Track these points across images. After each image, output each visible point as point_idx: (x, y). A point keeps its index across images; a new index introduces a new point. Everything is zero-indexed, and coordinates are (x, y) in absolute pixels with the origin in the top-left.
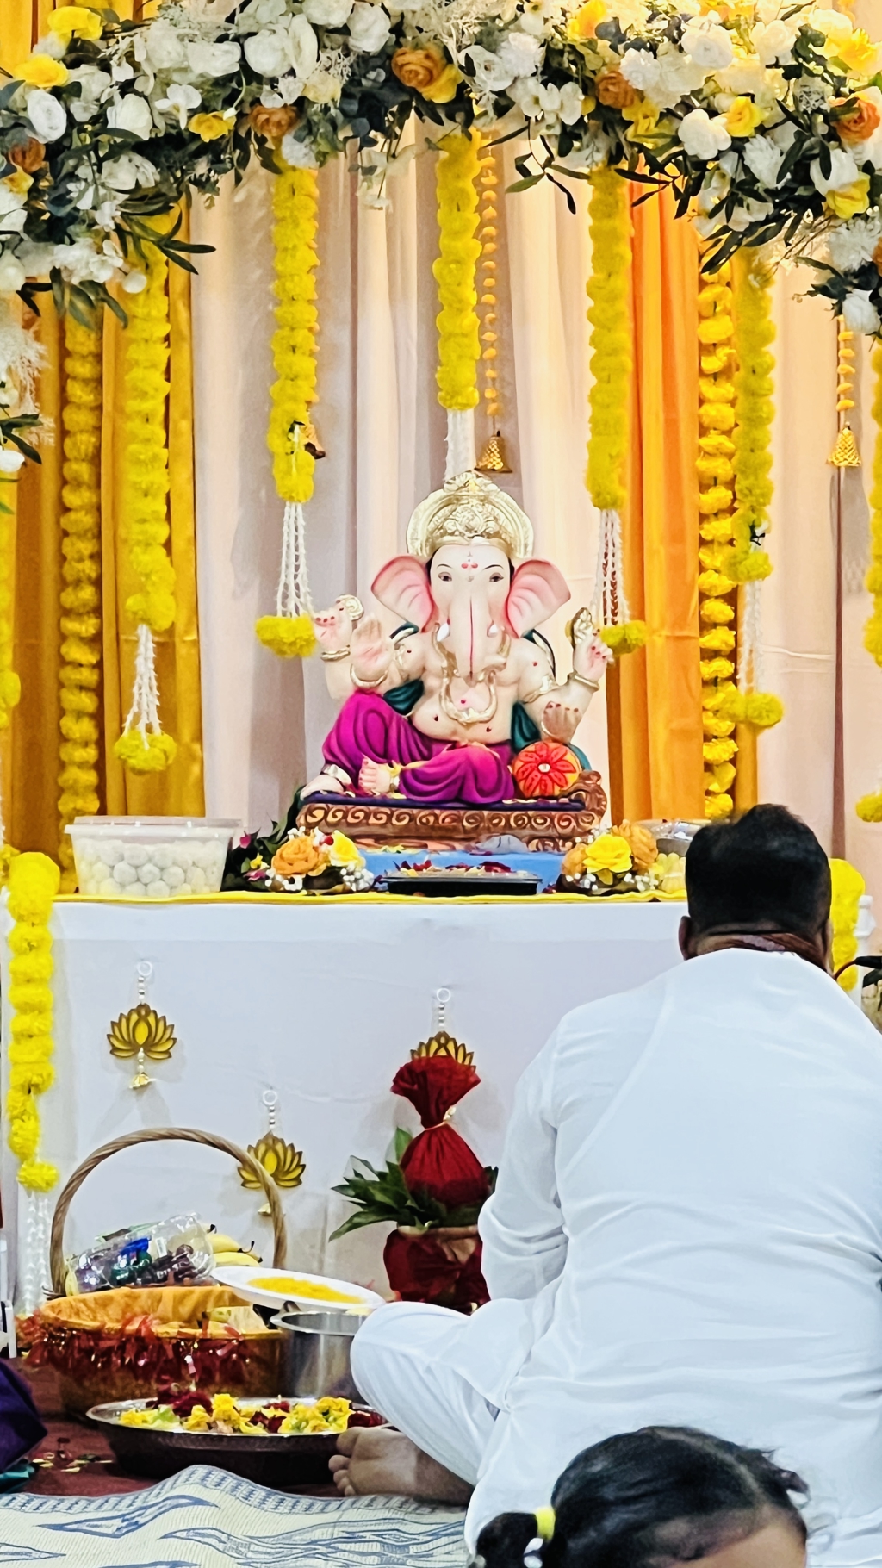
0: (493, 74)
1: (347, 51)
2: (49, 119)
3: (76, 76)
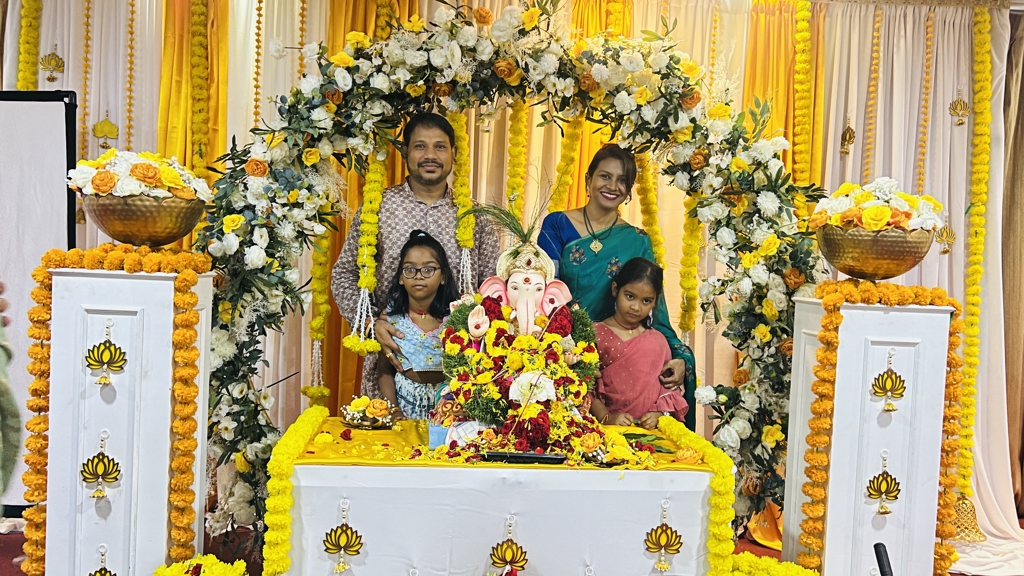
0: (537, 72)
1: (475, 60)
2: (344, 81)
3: (356, 62)
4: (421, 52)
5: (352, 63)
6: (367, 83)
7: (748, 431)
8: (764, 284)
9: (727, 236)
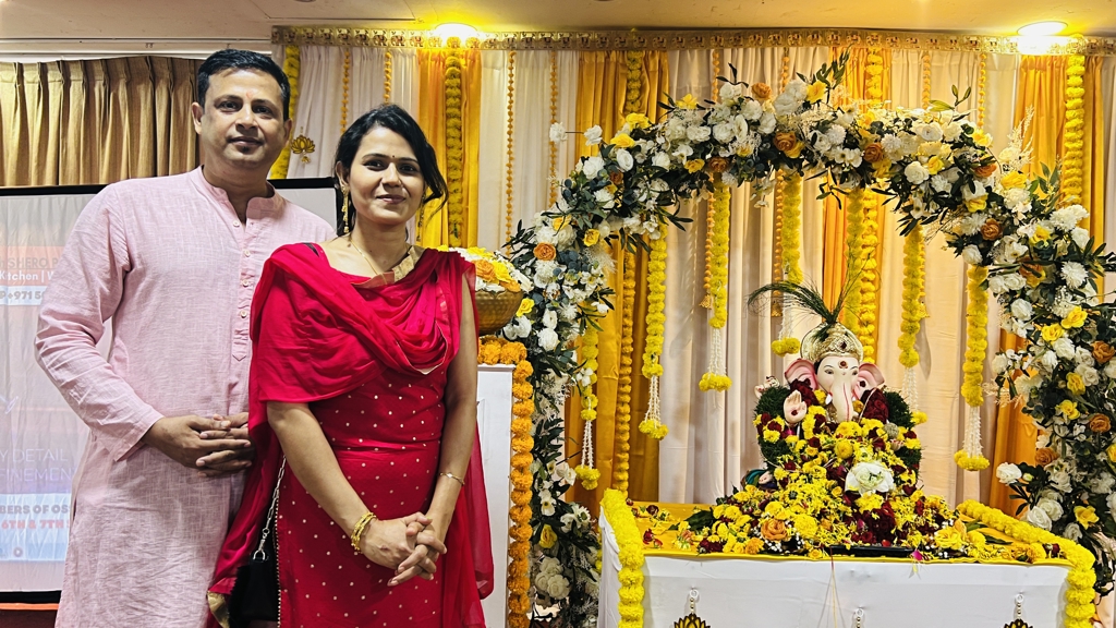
0: (824, 144)
1: (759, 133)
2: (625, 161)
3: (637, 143)
4: (705, 128)
5: (632, 143)
6: (648, 162)
7: (1059, 512)
8: (1070, 358)
9: (1022, 308)
